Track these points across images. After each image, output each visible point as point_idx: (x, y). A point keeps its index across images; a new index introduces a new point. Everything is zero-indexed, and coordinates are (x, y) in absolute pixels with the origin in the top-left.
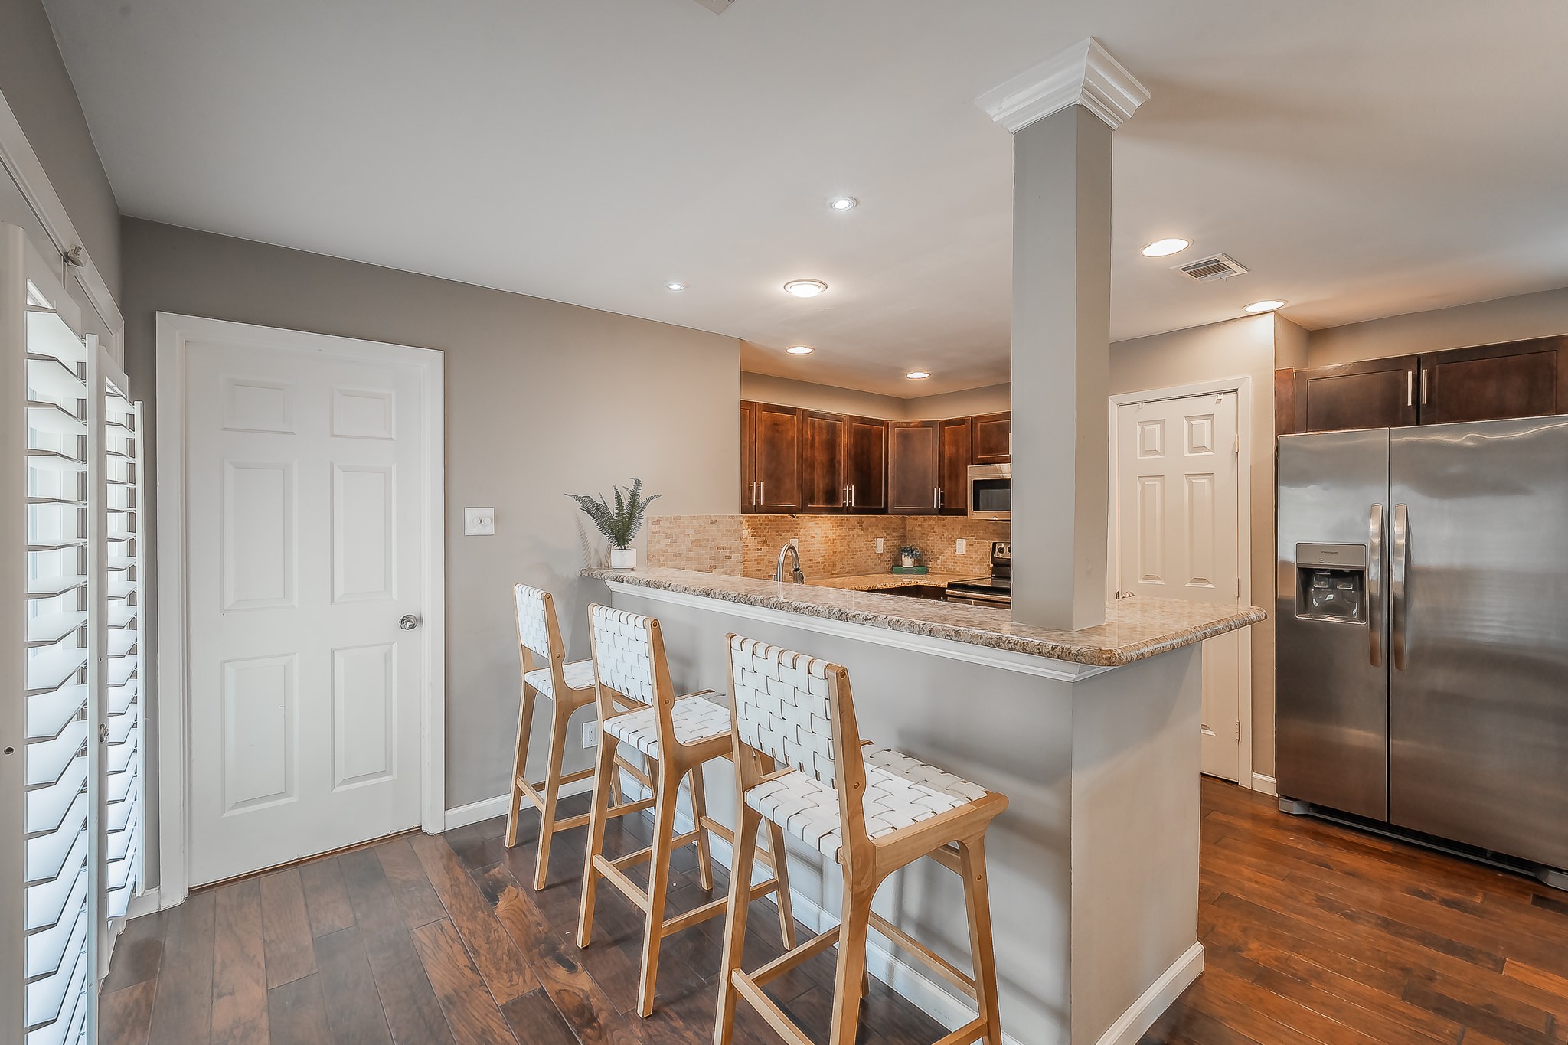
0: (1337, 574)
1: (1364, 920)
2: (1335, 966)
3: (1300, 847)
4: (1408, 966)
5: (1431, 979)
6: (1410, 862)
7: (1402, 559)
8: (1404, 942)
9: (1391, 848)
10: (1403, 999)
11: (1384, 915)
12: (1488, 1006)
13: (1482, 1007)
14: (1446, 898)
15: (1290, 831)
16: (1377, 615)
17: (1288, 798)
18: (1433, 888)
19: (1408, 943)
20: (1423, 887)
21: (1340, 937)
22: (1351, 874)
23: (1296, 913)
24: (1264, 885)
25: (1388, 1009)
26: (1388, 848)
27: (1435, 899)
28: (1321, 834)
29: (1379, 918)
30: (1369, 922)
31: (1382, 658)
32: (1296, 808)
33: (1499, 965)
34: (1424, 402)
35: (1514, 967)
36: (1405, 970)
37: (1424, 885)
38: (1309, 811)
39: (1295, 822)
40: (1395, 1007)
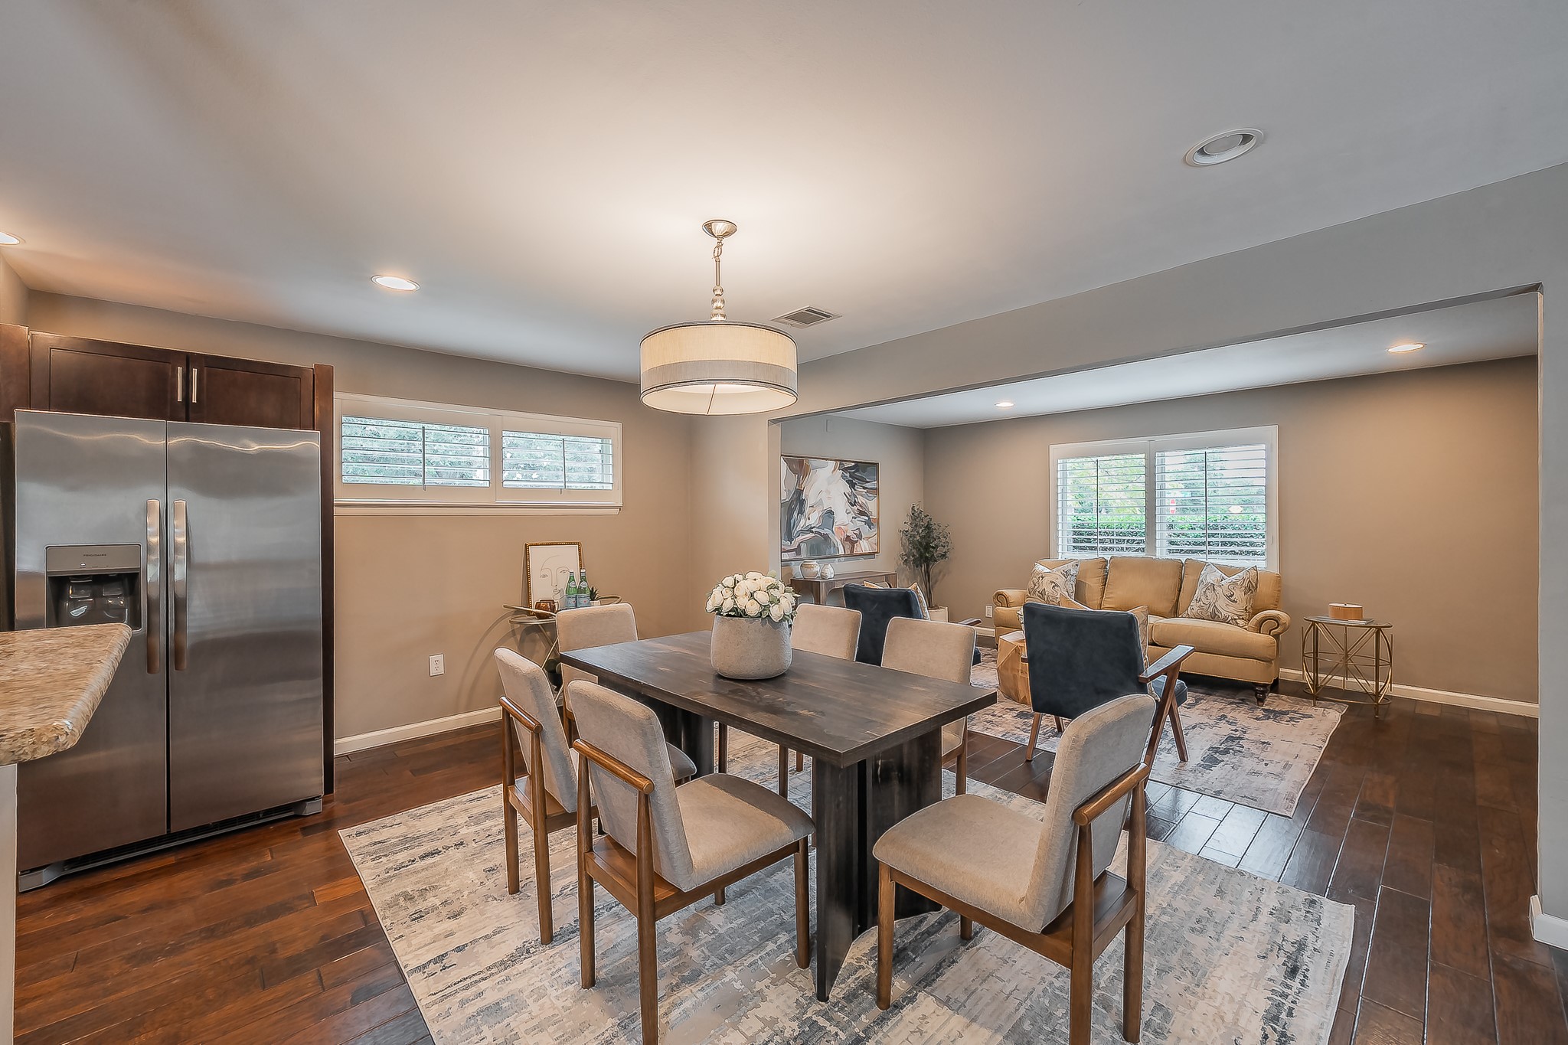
0: (100, 580)
1: (188, 944)
2: (187, 1013)
3: (71, 918)
4: (250, 956)
5: (274, 951)
6: (198, 861)
7: (183, 557)
8: (235, 937)
9: (173, 858)
10: (264, 988)
11: (205, 925)
12: (323, 938)
13: (319, 942)
14: (245, 872)
15: (45, 908)
16: (154, 618)
17: (32, 870)
18: (230, 871)
19: (239, 935)
20: (222, 875)
21: (175, 979)
22: (150, 908)
23: (110, 994)
24: (50, 994)
25: (256, 1010)
26: (171, 859)
27: (237, 880)
28: (89, 889)
29: (201, 931)
30: (193, 943)
31: (160, 663)
32: (46, 877)
33: (311, 898)
34: (194, 401)
35: (321, 893)
36: (251, 961)
37: (221, 873)
38: (64, 870)
39: (47, 894)
40: (261, 1002)
